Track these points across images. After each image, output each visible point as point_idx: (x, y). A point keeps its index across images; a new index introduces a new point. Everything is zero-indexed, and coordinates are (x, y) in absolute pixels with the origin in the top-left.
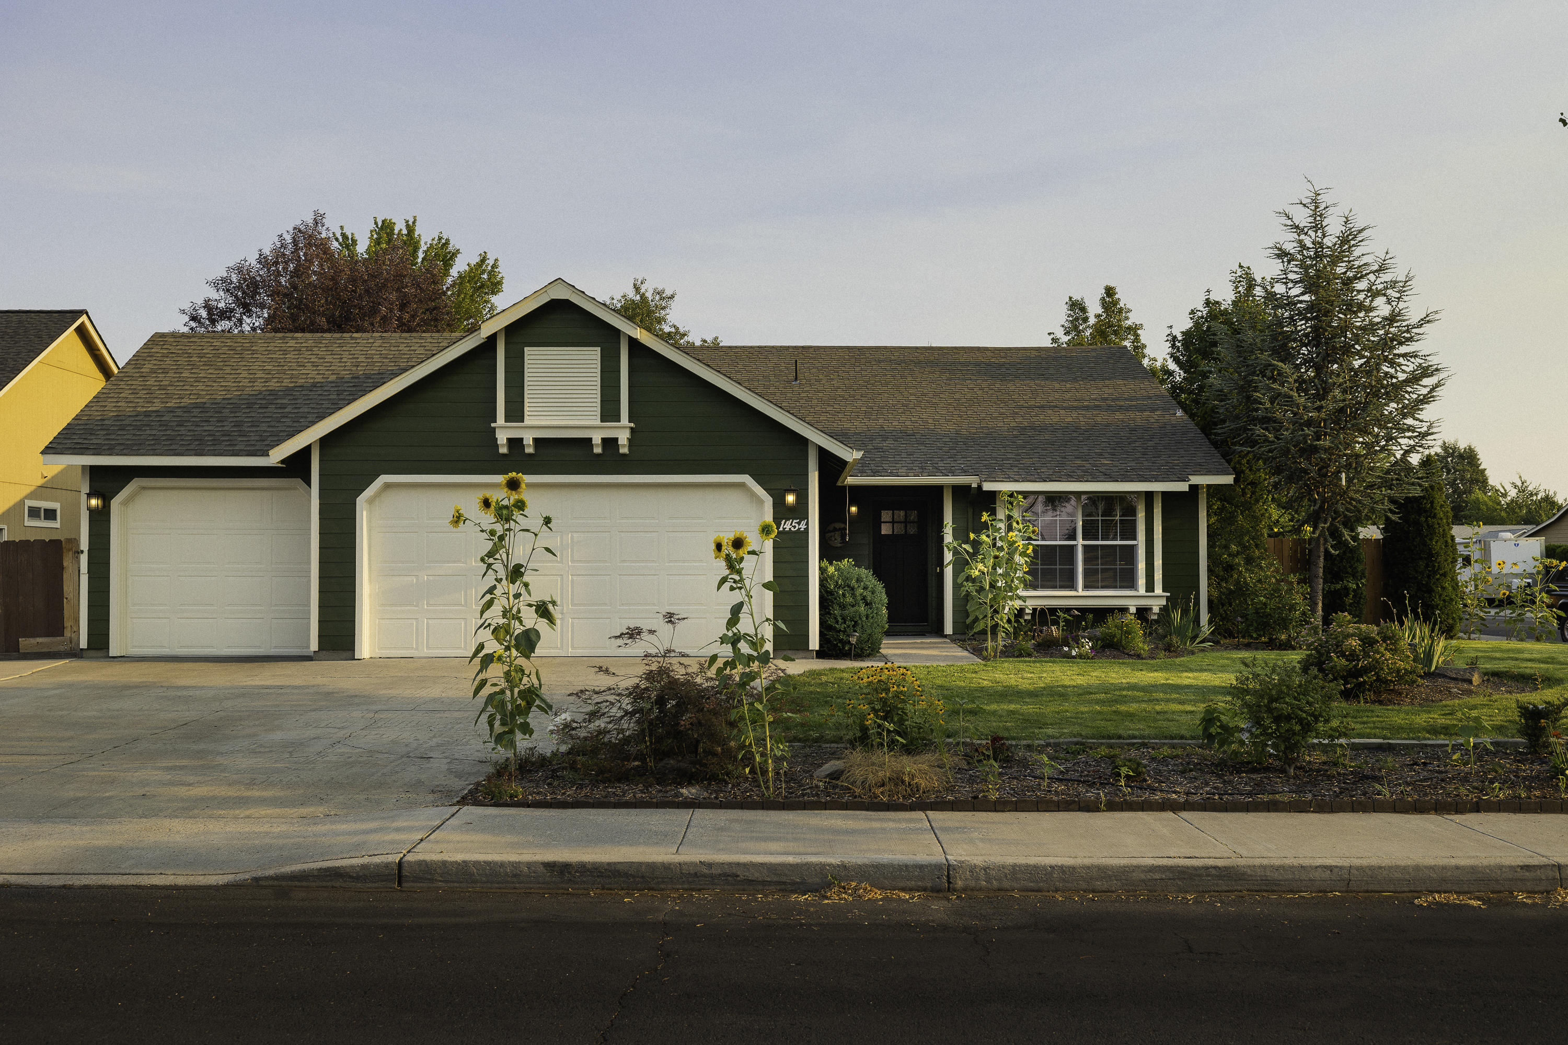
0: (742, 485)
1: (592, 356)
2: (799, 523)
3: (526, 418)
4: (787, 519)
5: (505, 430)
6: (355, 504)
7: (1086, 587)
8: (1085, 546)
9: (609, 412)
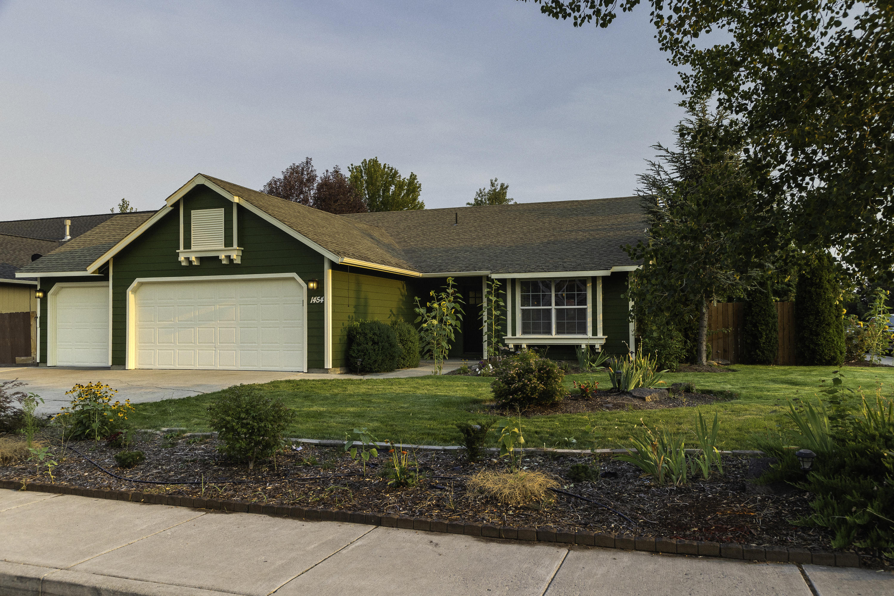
0: (293, 279)
1: (220, 212)
2: (320, 299)
3: (192, 247)
4: (314, 297)
5: (183, 254)
6: (126, 293)
7: (558, 333)
8: (557, 309)
9: (228, 243)
